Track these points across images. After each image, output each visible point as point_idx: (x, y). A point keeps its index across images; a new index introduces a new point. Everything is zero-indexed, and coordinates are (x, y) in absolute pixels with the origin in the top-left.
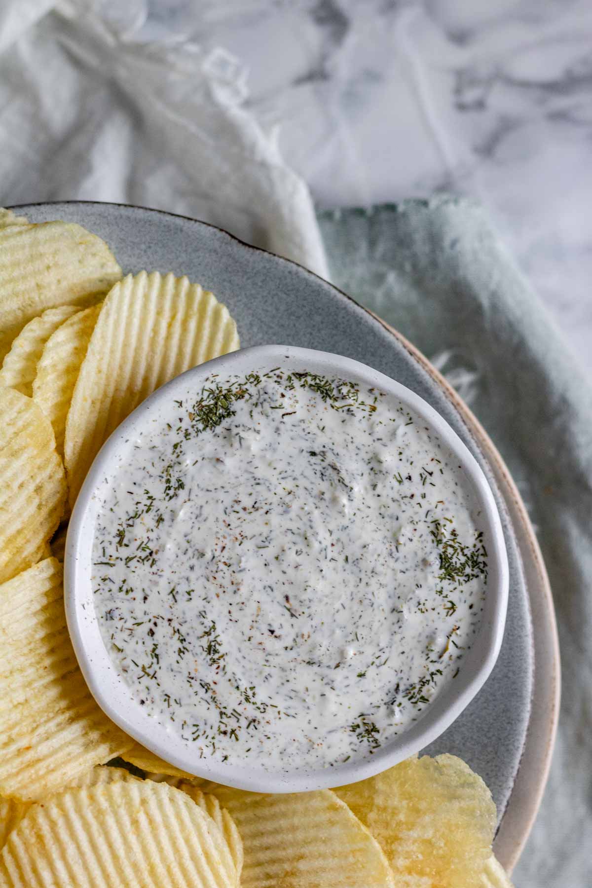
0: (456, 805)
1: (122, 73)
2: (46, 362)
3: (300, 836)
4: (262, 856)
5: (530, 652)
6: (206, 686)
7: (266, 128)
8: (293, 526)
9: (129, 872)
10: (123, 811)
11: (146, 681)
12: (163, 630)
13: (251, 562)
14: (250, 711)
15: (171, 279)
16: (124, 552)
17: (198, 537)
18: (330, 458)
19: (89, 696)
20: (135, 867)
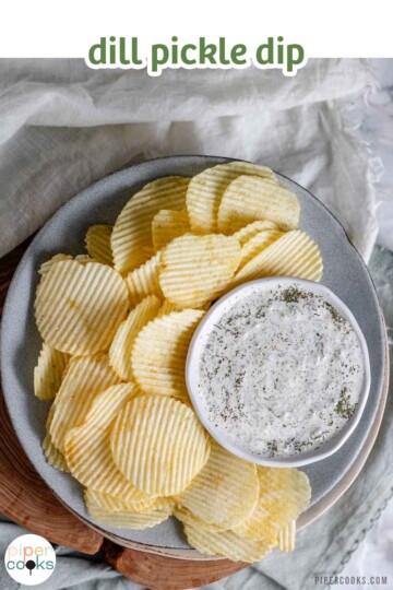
0: (296, 493)
1: (335, 142)
2: (253, 240)
3: (232, 467)
4: (213, 466)
5: (355, 457)
6: (227, 393)
7: (377, 199)
8: (296, 356)
9: (167, 439)
10: (179, 417)
11: (206, 378)
12: (225, 363)
13: (273, 358)
14: (237, 412)
15: (312, 242)
16: (228, 327)
17: (259, 338)
18: (323, 340)
19: (184, 370)
20: (170, 439)
